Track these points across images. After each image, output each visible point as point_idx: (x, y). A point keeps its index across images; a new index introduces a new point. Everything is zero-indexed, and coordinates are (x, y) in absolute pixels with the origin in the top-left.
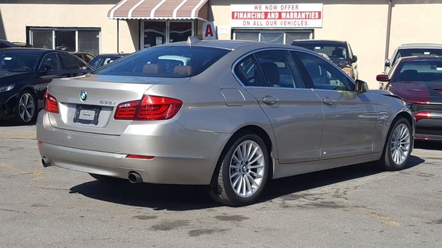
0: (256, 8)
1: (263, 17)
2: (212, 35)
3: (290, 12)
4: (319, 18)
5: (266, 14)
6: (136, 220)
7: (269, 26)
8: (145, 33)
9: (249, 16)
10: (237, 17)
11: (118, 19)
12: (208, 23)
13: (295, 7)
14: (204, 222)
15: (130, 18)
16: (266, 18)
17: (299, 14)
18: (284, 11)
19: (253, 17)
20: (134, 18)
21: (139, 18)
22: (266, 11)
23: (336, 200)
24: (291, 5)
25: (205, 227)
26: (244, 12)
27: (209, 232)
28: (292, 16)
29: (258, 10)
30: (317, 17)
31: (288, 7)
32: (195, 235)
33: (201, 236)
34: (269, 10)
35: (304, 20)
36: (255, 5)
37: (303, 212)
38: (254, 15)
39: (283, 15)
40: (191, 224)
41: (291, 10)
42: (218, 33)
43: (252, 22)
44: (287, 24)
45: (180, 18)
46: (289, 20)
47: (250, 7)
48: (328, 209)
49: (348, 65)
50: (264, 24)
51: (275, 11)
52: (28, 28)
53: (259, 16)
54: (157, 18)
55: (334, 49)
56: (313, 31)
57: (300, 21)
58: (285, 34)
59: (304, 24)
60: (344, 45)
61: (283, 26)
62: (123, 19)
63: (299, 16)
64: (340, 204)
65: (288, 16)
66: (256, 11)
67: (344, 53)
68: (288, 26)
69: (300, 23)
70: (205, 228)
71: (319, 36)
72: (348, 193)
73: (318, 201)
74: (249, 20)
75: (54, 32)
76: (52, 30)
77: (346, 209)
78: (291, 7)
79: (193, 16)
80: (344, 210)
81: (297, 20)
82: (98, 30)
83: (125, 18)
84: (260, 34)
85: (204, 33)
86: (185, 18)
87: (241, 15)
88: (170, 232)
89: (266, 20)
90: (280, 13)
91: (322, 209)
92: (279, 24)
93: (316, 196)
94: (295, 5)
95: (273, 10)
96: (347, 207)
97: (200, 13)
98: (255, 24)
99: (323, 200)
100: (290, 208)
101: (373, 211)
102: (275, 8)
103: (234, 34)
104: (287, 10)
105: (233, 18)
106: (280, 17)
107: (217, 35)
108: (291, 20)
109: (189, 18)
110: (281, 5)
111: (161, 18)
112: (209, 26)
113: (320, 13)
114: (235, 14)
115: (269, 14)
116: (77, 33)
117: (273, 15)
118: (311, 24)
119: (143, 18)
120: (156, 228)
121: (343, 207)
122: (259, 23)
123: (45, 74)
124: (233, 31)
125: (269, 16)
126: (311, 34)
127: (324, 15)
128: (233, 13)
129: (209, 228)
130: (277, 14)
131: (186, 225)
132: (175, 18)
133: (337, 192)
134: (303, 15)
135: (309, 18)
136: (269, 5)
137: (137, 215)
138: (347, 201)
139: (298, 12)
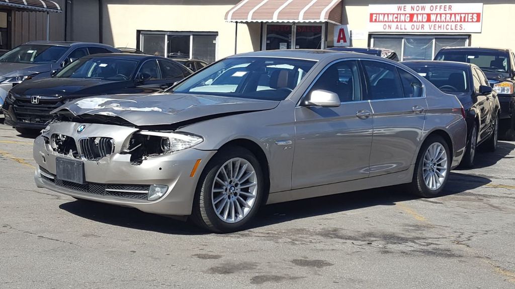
0: (399, 8)
1: (408, 19)
2: (345, 41)
3: (441, 14)
4: (478, 21)
5: (412, 16)
6: (196, 258)
7: (415, 30)
8: (268, 39)
9: (391, 18)
10: (376, 20)
11: (237, 22)
12: (341, 26)
13: (447, 7)
14: (275, 267)
15: (249, 20)
16: (411, 21)
17: (453, 15)
18: (434, 12)
19: (395, 20)
20: (255, 21)
21: (260, 21)
22: (412, 12)
23: (455, 247)
24: (443, 5)
25: (274, 272)
26: (384, 14)
27: (277, 279)
28: (443, 19)
29: (402, 12)
30: (475, 19)
31: (438, 7)
32: (257, 283)
33: (265, 284)
34: (415, 12)
35: (459, 24)
36: (399, 5)
37: (405, 260)
38: (396, 18)
39: (433, 18)
40: (258, 267)
41: (442, 11)
42: (353, 38)
43: (394, 25)
44: (437, 28)
45: (307, 21)
46: (440, 24)
47: (392, 8)
48: (439, 259)
49: (509, 79)
50: (408, 28)
51: (423, 12)
52: (139, 32)
53: (403, 18)
54: (280, 21)
55: (493, 58)
56: (469, 36)
57: (454, 24)
58: (434, 40)
59: (458, 27)
60: (506, 54)
61: (432, 30)
62: (242, 22)
63: (453, 19)
64: (457, 253)
65: (439, 19)
66: (399, 12)
67: (505, 63)
68: (438, 31)
69: (453, 27)
70: (273, 274)
71: (477, 43)
72: (474, 239)
73: (430, 248)
74: (390, 24)
75: (166, 37)
76: (165, 35)
77: (463, 259)
78: (443, 7)
79: (323, 18)
80: (460, 261)
81: (449, 24)
82: (214, 35)
83: (244, 21)
84: (403, 40)
85: (336, 39)
86: (312, 21)
87: (381, 18)
88: (229, 277)
89: (412, 23)
90: (429, 15)
91: (432, 258)
92: (428, 29)
93: (430, 241)
94: (448, 5)
95: (420, 12)
96: (466, 257)
97: (332, 14)
98: (397, 28)
99: (437, 247)
100: (391, 255)
101: (497, 264)
102: (423, 8)
103: (372, 40)
104: (438, 11)
105: (371, 20)
106: (429, 20)
107: (351, 40)
108: (442, 24)
109: (318, 21)
110: (430, 5)
111: (286, 21)
112: (342, 31)
113: (478, 15)
114: (374, 15)
115: (415, 16)
116: (191, 37)
117: (420, 18)
118: (467, 28)
119: (265, 21)
120: (214, 270)
121: (460, 256)
122: (403, 27)
123: (142, 83)
124: (370, 36)
125: (415, 19)
126: (468, 40)
127: (484, 18)
128: (371, 15)
129: (279, 275)
130: (425, 16)
131: (252, 269)
132: (302, 21)
133: (459, 237)
134: (458, 18)
135: (464, 21)
136: (415, 5)
137: (199, 252)
138: (468, 249)
139: (451, 14)
